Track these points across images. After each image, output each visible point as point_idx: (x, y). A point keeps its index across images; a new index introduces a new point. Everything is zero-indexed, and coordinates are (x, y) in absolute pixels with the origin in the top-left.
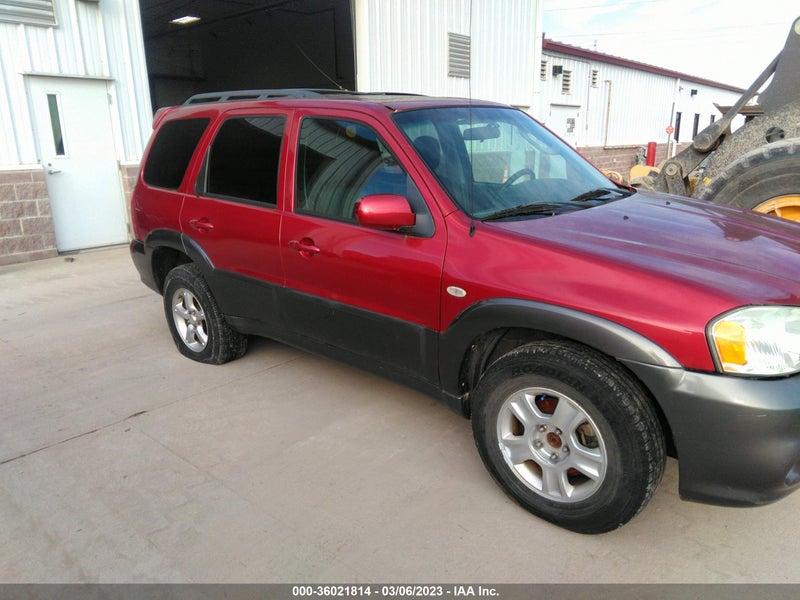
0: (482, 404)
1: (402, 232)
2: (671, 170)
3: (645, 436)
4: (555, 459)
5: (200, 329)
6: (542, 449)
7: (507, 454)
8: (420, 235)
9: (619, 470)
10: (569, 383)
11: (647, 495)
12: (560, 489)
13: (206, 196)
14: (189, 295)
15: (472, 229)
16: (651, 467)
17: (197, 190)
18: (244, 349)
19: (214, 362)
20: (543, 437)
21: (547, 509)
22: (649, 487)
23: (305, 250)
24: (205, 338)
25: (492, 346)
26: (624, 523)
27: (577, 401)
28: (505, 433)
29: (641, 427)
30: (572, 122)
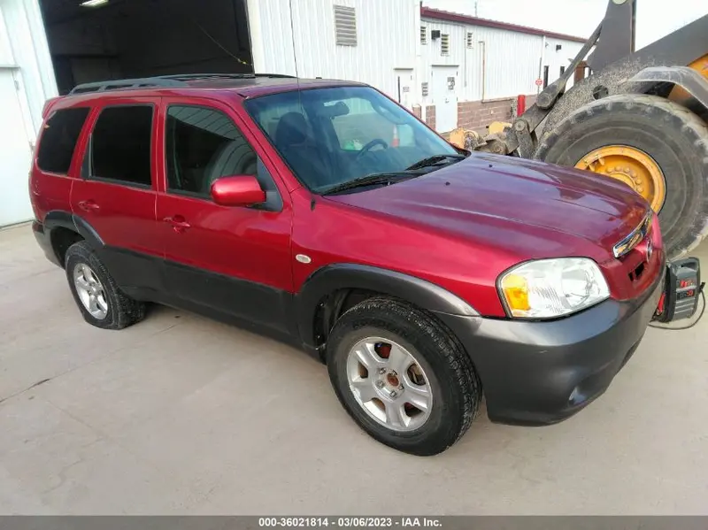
0: (333, 353)
1: (256, 207)
2: (519, 126)
3: (459, 373)
4: (394, 396)
5: (100, 299)
6: (384, 388)
7: (357, 394)
8: (272, 210)
9: (441, 403)
10: (397, 332)
11: (465, 421)
12: (400, 421)
13: (91, 179)
14: (87, 269)
15: (313, 203)
16: (465, 398)
17: (84, 173)
18: (142, 314)
19: (115, 328)
20: (383, 378)
21: (392, 438)
22: (466, 415)
23: (178, 227)
24: (105, 306)
25: (341, 302)
26: (450, 445)
27: (405, 348)
28: (354, 377)
29: (455, 366)
30: (452, 80)
